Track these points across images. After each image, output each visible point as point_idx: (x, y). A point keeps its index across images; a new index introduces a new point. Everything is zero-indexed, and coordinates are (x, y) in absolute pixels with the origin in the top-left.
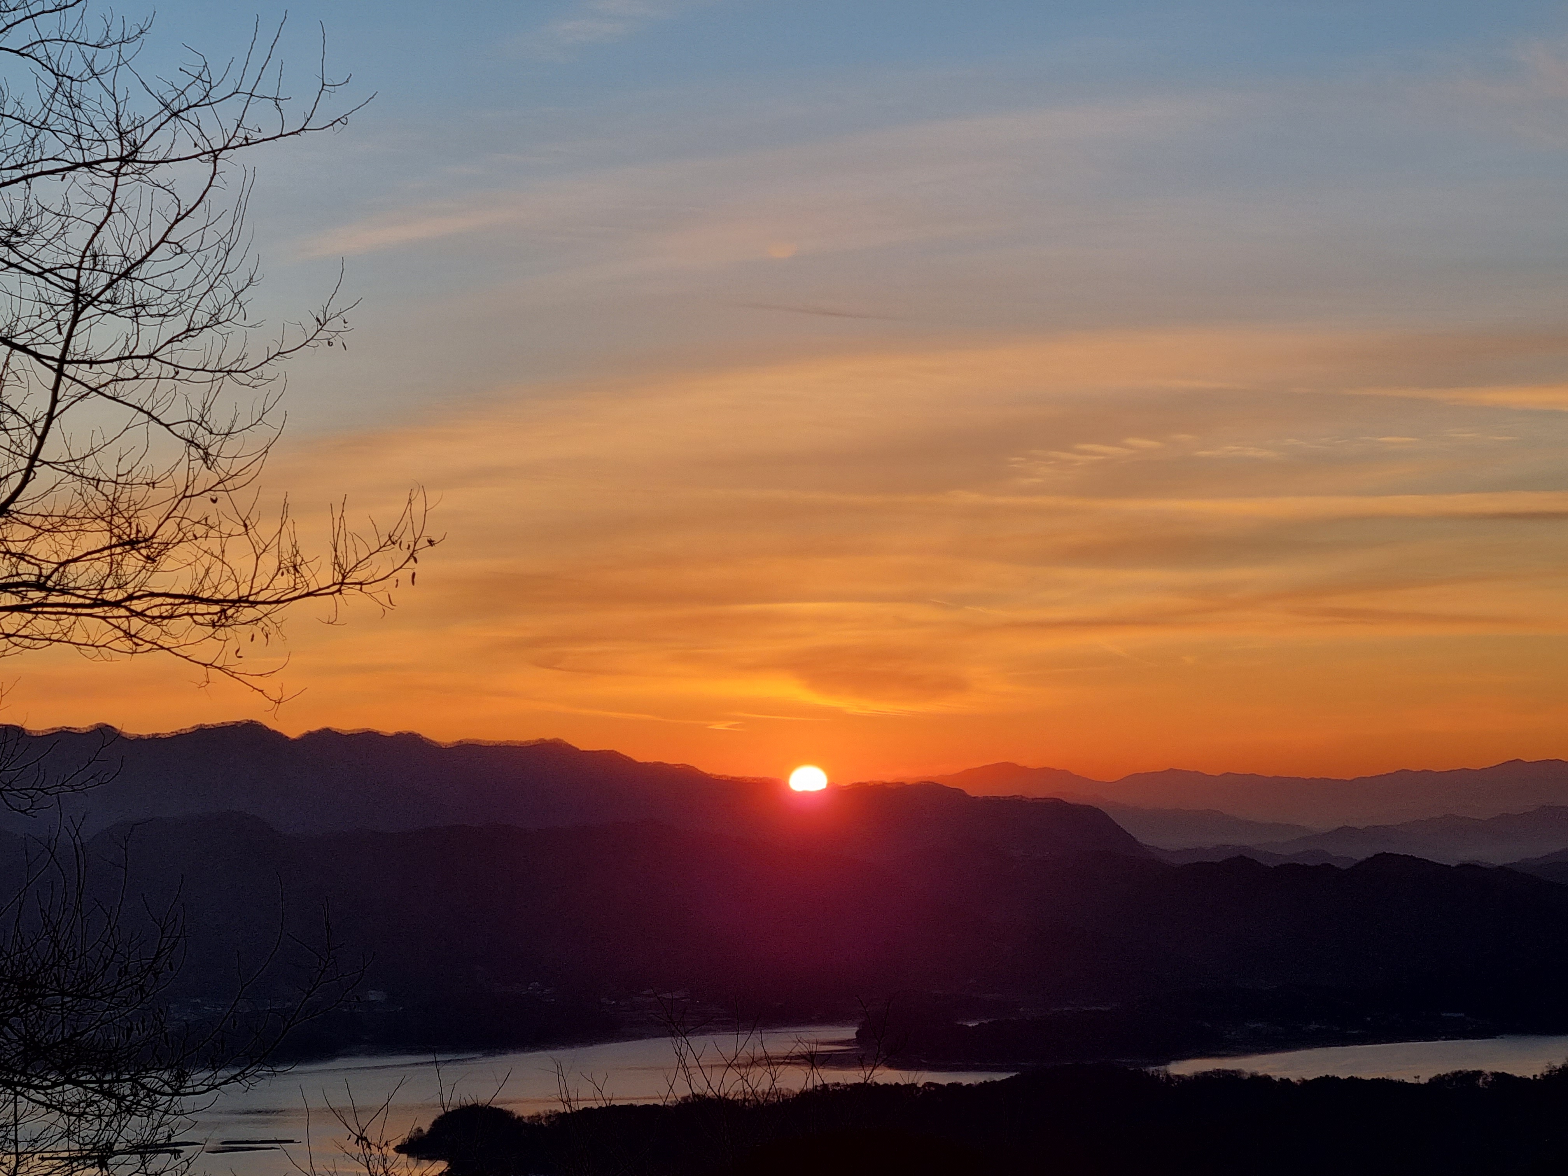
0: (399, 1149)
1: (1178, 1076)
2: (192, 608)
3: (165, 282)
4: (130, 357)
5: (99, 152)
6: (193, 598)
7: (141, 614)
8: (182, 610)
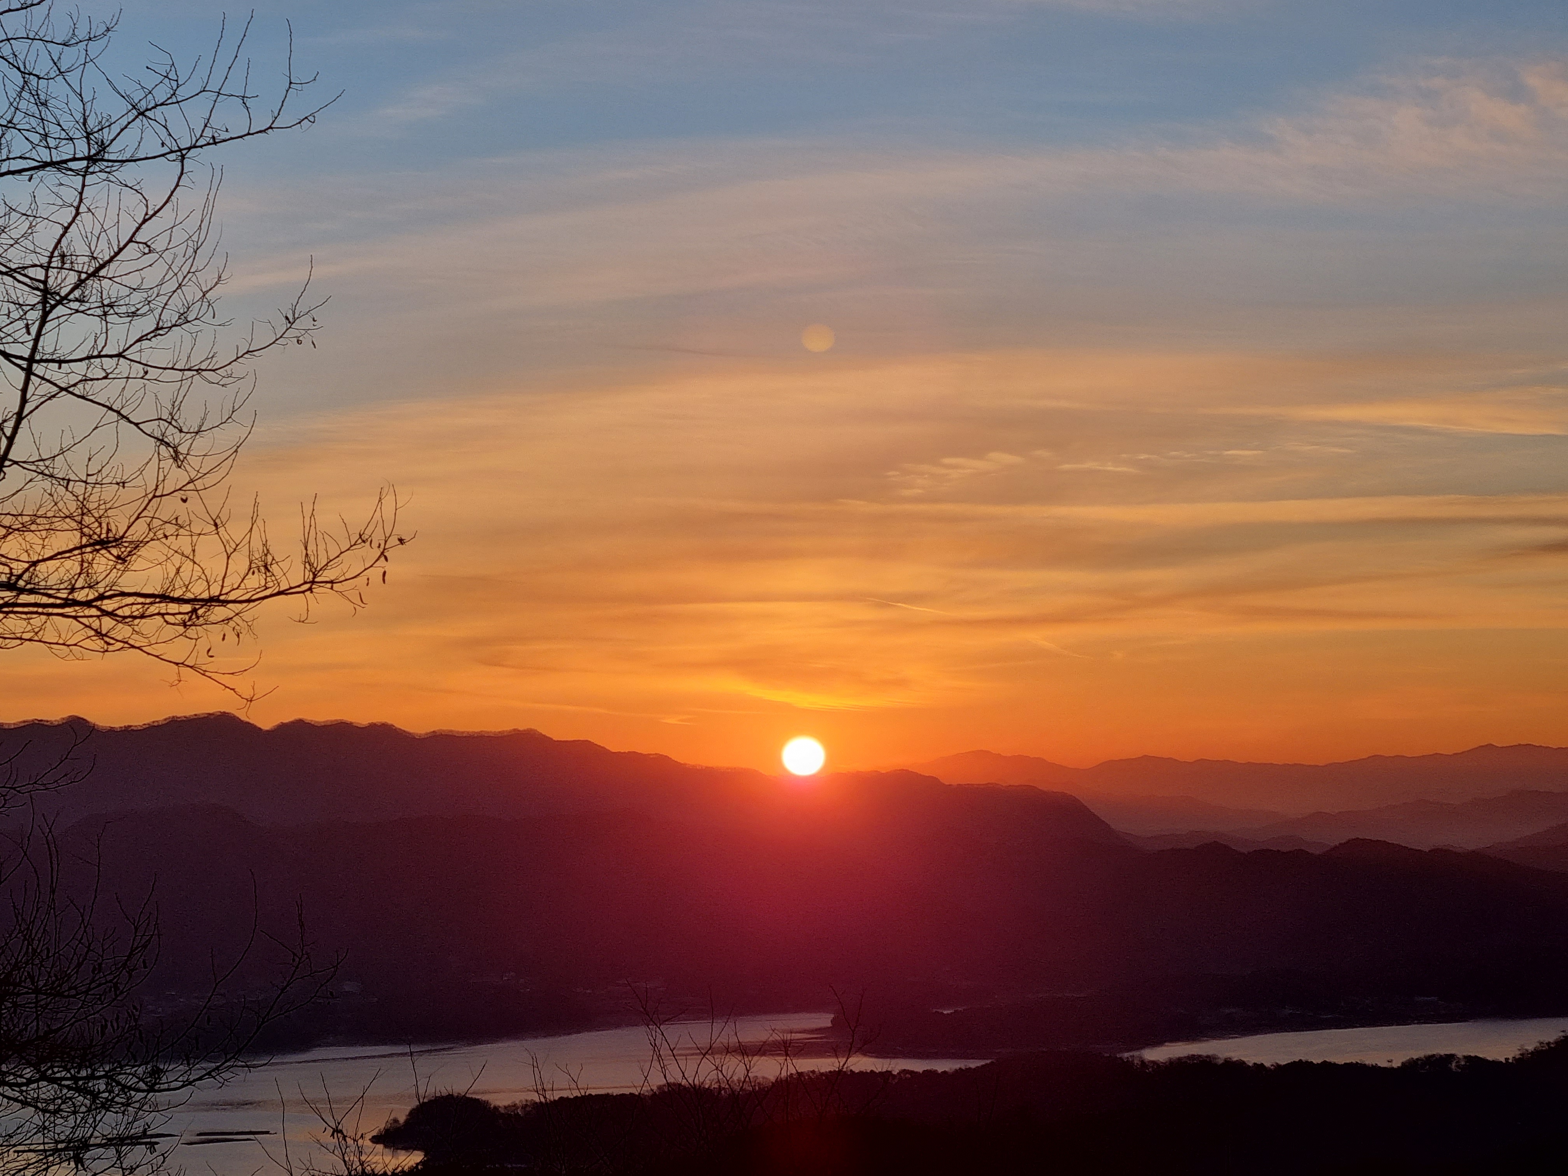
0: (376, 1140)
1: (1154, 1062)
2: (162, 607)
3: (133, 280)
4: (99, 356)
5: (66, 151)
6: (164, 598)
7: (111, 614)
8: (153, 609)
